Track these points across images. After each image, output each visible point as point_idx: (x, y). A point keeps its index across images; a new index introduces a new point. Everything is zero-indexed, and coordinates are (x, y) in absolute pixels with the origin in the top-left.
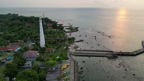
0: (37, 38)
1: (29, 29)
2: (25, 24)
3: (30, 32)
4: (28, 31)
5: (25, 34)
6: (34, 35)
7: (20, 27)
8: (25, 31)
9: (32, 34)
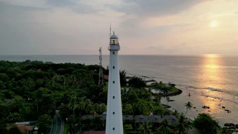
0: (84, 118)
1: (61, 87)
2: (52, 76)
3: (62, 94)
4: (57, 93)
5: (47, 101)
6: (76, 106)
7: (40, 81)
8: (50, 93)
9: (67, 102)
